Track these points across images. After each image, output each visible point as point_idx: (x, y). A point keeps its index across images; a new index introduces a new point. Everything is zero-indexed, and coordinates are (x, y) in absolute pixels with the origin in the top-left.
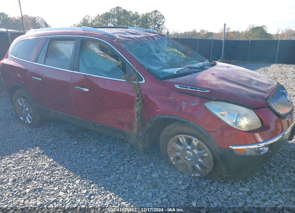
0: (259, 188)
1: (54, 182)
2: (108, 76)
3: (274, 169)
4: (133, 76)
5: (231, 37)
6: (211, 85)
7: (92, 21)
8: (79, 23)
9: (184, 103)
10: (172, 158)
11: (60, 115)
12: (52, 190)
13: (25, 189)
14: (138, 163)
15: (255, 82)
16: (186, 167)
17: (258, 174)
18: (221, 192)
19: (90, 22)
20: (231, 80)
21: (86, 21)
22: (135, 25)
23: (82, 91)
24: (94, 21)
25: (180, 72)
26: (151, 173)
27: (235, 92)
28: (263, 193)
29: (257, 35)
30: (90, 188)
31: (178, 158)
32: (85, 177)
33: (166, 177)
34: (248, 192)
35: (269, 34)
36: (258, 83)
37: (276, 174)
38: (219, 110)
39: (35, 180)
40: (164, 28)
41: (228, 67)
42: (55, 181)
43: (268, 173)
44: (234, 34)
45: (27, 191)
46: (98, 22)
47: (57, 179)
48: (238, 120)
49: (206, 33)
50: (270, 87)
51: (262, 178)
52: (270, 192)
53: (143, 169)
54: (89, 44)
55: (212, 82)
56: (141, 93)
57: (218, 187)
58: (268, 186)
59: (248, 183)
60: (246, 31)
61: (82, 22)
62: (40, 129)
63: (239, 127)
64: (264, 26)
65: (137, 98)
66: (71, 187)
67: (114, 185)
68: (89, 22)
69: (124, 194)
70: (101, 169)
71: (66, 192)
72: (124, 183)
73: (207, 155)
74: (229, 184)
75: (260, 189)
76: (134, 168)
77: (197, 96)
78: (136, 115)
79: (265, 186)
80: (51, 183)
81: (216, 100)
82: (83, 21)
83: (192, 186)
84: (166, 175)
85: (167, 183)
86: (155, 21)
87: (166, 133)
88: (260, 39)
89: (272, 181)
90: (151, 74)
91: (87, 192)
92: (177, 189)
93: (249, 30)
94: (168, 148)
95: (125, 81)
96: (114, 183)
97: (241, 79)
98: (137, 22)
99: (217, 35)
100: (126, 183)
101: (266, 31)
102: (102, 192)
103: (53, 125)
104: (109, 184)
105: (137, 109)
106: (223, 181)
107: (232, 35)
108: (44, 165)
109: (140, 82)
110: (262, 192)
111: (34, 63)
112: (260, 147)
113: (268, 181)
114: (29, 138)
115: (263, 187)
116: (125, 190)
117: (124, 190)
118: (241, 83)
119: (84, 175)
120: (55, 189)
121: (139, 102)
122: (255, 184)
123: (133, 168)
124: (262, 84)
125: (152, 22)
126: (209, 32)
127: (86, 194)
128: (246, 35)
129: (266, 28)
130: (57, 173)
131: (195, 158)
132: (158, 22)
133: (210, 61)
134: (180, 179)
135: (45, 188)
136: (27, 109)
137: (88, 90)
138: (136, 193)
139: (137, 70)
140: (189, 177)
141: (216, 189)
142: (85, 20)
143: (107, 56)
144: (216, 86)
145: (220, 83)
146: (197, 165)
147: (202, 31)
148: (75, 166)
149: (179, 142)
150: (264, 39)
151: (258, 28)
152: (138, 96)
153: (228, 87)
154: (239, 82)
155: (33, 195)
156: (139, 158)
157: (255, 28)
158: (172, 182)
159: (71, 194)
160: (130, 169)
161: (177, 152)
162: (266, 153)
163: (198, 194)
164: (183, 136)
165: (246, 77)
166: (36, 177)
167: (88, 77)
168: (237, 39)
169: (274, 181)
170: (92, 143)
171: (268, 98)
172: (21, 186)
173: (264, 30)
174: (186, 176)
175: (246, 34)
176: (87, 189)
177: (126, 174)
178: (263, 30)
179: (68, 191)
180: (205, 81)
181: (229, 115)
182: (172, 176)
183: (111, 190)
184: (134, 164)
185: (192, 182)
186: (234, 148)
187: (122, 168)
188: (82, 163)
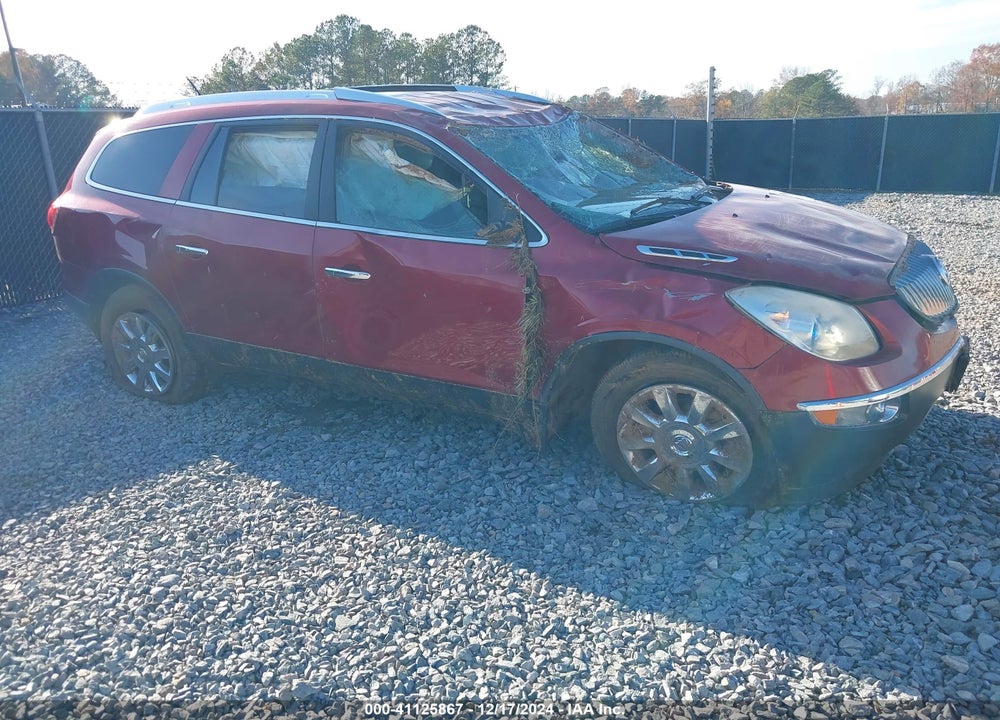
0: (876, 517)
1: (306, 536)
2: (432, 232)
3: (911, 473)
4: (511, 227)
5: (725, 111)
6: (737, 243)
7: (254, 65)
8: (211, 75)
9: (668, 295)
10: (631, 456)
11: (271, 355)
12: (309, 554)
13: (231, 553)
14: (530, 478)
15: (850, 234)
16: (674, 474)
17: (869, 487)
18: (778, 533)
19: (250, 69)
20: (788, 228)
21: (235, 66)
22: (403, 76)
23: (348, 279)
24: (261, 66)
25: (639, 214)
26: (573, 500)
27: (803, 260)
28: (889, 530)
29: (810, 102)
30: (417, 541)
31: (649, 453)
32: (392, 518)
33: (618, 506)
34: (849, 530)
35: (849, 97)
36: (860, 237)
37: (918, 485)
38: (770, 308)
39: (248, 533)
40: (503, 85)
41: (767, 196)
42: (309, 532)
43: (894, 482)
44: (733, 102)
45: (242, 558)
46: (276, 69)
47: (314, 527)
48: (819, 333)
49: (640, 98)
50: (893, 246)
51: (882, 496)
52: (907, 525)
53: (551, 492)
54: (360, 139)
55: (738, 237)
56: (537, 276)
57: (767, 523)
58: (900, 512)
59: (847, 509)
60: (774, 90)
61: (220, 70)
62: (197, 407)
63: (821, 351)
64: (829, 70)
65: (527, 290)
66: (363, 544)
67: (479, 531)
68: (247, 69)
69: (517, 552)
70: (432, 496)
71: (350, 555)
72: (509, 525)
73: (734, 434)
74: (796, 515)
75: (879, 520)
76: (523, 490)
77: (704, 274)
78: (524, 338)
79: (892, 513)
80: (300, 537)
81: (755, 284)
82: (223, 67)
83: (696, 523)
84: (618, 502)
85: (625, 520)
86: (472, 62)
87: (614, 385)
88: (817, 116)
89: (908, 500)
90: (564, 219)
91: (414, 553)
92: (657, 533)
93: (781, 86)
94: (618, 428)
95: (484, 242)
96: (480, 527)
97: (813, 226)
98: (409, 65)
99: (679, 103)
100: (514, 525)
101: (838, 89)
102: (455, 550)
103: (234, 395)
104: (468, 529)
105: (527, 322)
106: (778, 508)
107: (729, 102)
108: (259, 496)
109: (531, 244)
110: (884, 526)
111: (178, 203)
112: (877, 405)
113: (899, 502)
114: (175, 431)
115: (887, 515)
116: (515, 542)
117: (512, 542)
118: (812, 236)
119: (389, 514)
120: (319, 549)
121: (534, 300)
122: (865, 509)
123: (519, 490)
124: (872, 238)
125: (459, 65)
126: (652, 97)
127: (410, 555)
128: (772, 101)
129: (837, 78)
130: (307, 513)
131: (700, 448)
132: (480, 67)
133: (708, 183)
134: (660, 511)
135: (288, 551)
136: (153, 348)
137: (366, 276)
138: (548, 547)
139: (524, 211)
140: (682, 503)
141: (764, 527)
142: (231, 63)
143: (422, 173)
144: (753, 245)
145: (761, 238)
146: (705, 468)
147: (629, 92)
148: (351, 493)
149: (652, 407)
150: (830, 115)
151: (811, 79)
152: (529, 284)
153: (785, 247)
154: (808, 235)
155: (262, 566)
156: (529, 465)
157: (800, 78)
158: (639, 518)
159: (370, 558)
160: (512, 493)
161: (646, 435)
162: (894, 422)
163: (716, 542)
164: (665, 387)
165: (826, 222)
166: (249, 526)
167: (367, 239)
168: (744, 116)
169: (913, 502)
170: (378, 436)
171: (891, 273)
172: (219, 549)
173: (831, 86)
174: (675, 502)
175: (775, 98)
176: (409, 544)
177: (505, 505)
178: (827, 86)
179: (358, 553)
180: (720, 233)
181: (795, 321)
182: (635, 503)
183: (476, 544)
184: (519, 480)
185: (692, 515)
186: (810, 408)
187: (489, 491)
188: (370, 485)
